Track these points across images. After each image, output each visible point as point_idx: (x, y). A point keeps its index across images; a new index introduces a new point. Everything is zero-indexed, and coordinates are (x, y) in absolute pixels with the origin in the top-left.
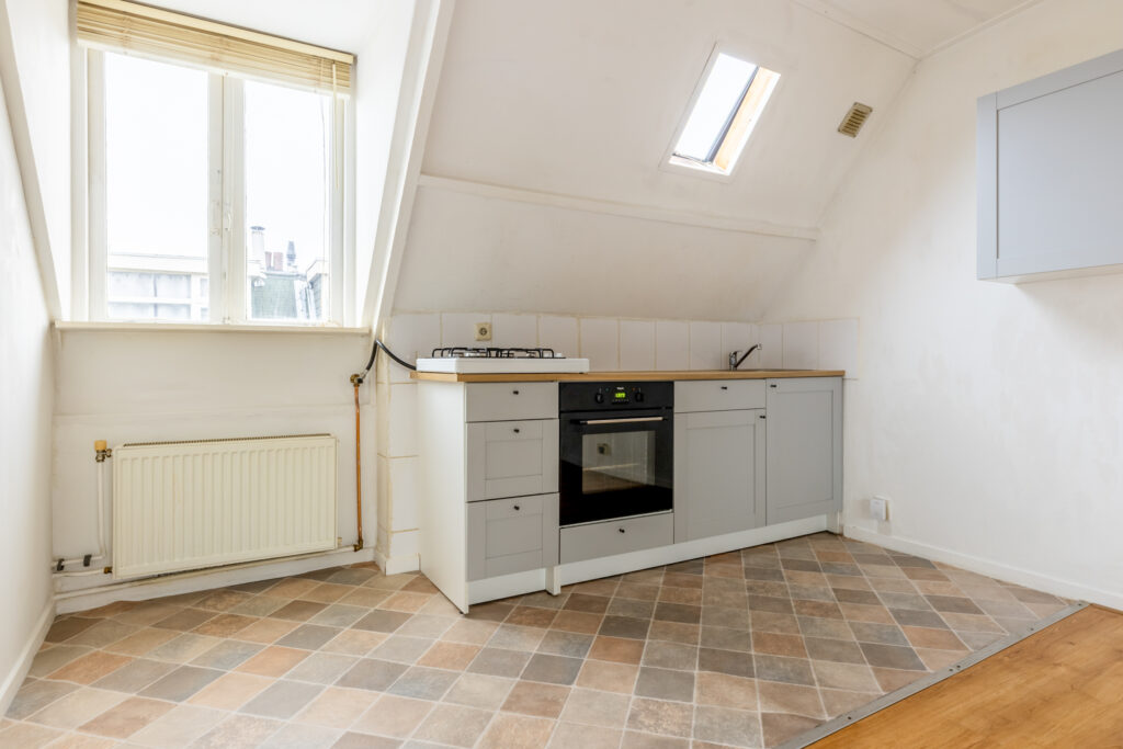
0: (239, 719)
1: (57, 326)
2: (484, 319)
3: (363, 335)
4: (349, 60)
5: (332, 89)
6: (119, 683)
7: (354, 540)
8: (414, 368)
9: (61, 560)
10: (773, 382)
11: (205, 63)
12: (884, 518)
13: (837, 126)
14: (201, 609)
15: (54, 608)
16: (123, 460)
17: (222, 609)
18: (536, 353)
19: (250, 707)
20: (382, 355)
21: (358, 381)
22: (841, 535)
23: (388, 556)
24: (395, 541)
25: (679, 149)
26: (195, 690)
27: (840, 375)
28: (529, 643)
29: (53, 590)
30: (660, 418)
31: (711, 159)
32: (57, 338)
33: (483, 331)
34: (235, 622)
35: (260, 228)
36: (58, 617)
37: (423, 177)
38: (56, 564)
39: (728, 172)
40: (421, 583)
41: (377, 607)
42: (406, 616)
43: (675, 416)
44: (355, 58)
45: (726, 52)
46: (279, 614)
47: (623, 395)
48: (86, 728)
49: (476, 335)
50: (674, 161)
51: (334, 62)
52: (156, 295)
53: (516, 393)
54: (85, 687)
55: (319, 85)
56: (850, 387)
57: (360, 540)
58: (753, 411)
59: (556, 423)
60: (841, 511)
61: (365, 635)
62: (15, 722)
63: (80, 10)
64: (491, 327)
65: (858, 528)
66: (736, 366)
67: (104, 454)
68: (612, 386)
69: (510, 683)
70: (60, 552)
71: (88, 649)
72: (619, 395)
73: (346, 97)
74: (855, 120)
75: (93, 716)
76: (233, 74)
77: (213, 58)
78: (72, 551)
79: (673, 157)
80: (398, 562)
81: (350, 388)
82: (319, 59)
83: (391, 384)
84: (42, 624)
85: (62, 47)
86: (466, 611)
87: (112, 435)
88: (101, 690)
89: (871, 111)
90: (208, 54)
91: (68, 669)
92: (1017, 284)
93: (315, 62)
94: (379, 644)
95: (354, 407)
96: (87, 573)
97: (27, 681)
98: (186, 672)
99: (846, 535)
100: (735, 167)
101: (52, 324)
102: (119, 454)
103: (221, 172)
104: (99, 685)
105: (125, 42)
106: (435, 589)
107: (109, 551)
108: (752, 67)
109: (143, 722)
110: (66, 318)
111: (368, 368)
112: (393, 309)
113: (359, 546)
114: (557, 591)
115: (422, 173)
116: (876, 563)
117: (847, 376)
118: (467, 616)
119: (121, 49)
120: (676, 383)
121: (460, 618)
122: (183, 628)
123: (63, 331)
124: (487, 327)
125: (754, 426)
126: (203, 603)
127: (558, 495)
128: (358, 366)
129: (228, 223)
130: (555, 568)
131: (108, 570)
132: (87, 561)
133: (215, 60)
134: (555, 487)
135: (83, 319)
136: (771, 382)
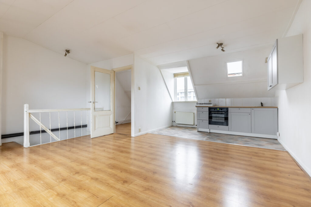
2: (210, 99)
15: (172, 125)
16: (177, 113)
27: (277, 108)
32: (172, 103)
33: (209, 101)
37: (195, 86)
38: (172, 121)
43: (229, 113)
45: (228, 63)
47: (219, 109)
58: (247, 113)
59: (208, 112)
63: (175, 75)
76: (186, 77)
79: (228, 75)
85: (173, 79)
100: (242, 74)
103: (185, 86)
112: (198, 99)
120: (229, 108)
125: (248, 116)
127: (208, 120)
129: (186, 91)
131: (176, 123)
135: (175, 101)
136: (252, 108)
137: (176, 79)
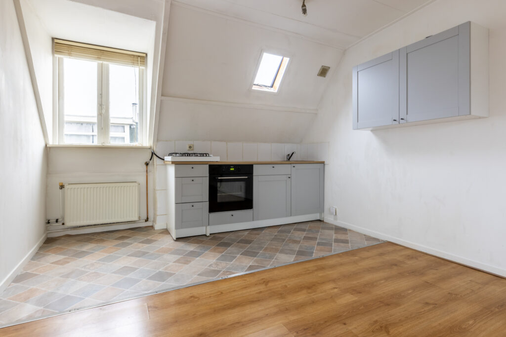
0: (95, 262)
1: (48, 146)
2: (190, 143)
3: (149, 149)
4: (144, 55)
5: (138, 65)
6: (63, 254)
7: (146, 218)
8: (164, 160)
9: (49, 220)
10: (294, 165)
11: (95, 59)
12: (335, 214)
13: (317, 73)
14: (92, 237)
15: (47, 235)
16: (68, 189)
17: (98, 238)
18: (202, 155)
19: (99, 260)
20: (155, 156)
21: (147, 164)
22: (323, 221)
23: (156, 223)
24: (158, 218)
25: (255, 82)
26: (85, 256)
27: (323, 163)
28: (191, 248)
29: (46, 230)
30: (247, 177)
31: (272, 87)
32: (48, 151)
33: (190, 147)
34: (102, 241)
35: (135, 104)
36: (48, 238)
37: (162, 97)
38: (47, 221)
39: (276, 91)
40: (166, 232)
41: (148, 238)
42: (156, 241)
43: (254, 177)
44: (146, 54)
45: (266, 52)
46: (116, 239)
47: (233, 169)
48: (52, 263)
49: (188, 148)
50: (254, 88)
51: (139, 56)
52: (93, 131)
53: (193, 168)
54: (54, 255)
55: (134, 64)
56: (326, 167)
57: (148, 218)
58: (285, 176)
59: (208, 178)
60: (324, 212)
61: (141, 245)
62: (33, 261)
63: (56, 45)
64: (193, 146)
65: (329, 219)
66: (289, 159)
67: (62, 187)
68: (229, 166)
69: (178, 257)
70: (49, 218)
71: (55, 246)
72: (232, 169)
73: (143, 68)
74: (324, 72)
75: (54, 261)
76: (105, 63)
77: (98, 58)
78: (53, 218)
79: (254, 86)
80: (158, 226)
81: (145, 166)
82: (134, 55)
83: (156, 165)
84: (42, 239)
85: (50, 58)
86: (175, 239)
87: (64, 181)
88: (58, 256)
89: (329, 68)
90: (97, 56)
91: (49, 250)
92: (371, 131)
93: (132, 57)
94: (144, 247)
95: (146, 173)
96: (57, 224)
97: (37, 253)
98: (84, 252)
99: (325, 221)
100: (278, 89)
101: (46, 145)
102: (67, 187)
103: (101, 94)
104: (58, 254)
105: (70, 54)
106: (169, 234)
107: (63, 218)
108: (282, 57)
109: (68, 262)
110: (51, 143)
111: (150, 160)
112: (157, 140)
113: (147, 220)
114: (208, 235)
115: (162, 95)
116: (328, 229)
117: (326, 163)
118: (175, 241)
119: (69, 57)
120: (254, 166)
121: (173, 241)
122: (85, 242)
123: (50, 148)
124: (192, 146)
125: (286, 180)
126: (93, 236)
127: (208, 203)
128: (147, 159)
129: (104, 111)
130: (208, 227)
131: (63, 224)
132: (57, 221)
133: (99, 58)
134: (207, 199)
135: (56, 143)
136: (293, 165)
137: (60, 62)
